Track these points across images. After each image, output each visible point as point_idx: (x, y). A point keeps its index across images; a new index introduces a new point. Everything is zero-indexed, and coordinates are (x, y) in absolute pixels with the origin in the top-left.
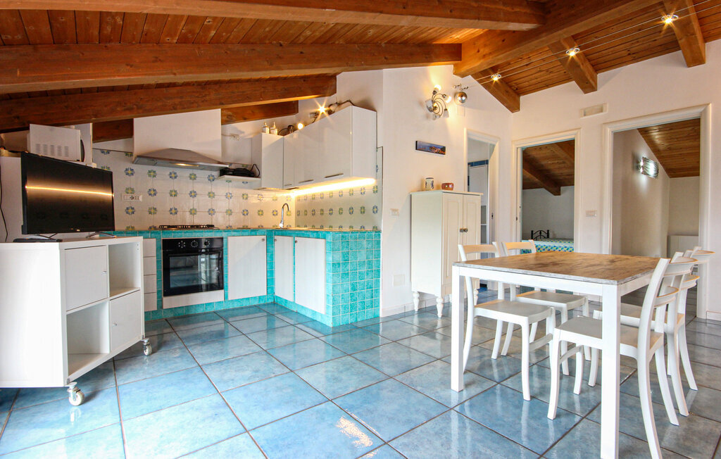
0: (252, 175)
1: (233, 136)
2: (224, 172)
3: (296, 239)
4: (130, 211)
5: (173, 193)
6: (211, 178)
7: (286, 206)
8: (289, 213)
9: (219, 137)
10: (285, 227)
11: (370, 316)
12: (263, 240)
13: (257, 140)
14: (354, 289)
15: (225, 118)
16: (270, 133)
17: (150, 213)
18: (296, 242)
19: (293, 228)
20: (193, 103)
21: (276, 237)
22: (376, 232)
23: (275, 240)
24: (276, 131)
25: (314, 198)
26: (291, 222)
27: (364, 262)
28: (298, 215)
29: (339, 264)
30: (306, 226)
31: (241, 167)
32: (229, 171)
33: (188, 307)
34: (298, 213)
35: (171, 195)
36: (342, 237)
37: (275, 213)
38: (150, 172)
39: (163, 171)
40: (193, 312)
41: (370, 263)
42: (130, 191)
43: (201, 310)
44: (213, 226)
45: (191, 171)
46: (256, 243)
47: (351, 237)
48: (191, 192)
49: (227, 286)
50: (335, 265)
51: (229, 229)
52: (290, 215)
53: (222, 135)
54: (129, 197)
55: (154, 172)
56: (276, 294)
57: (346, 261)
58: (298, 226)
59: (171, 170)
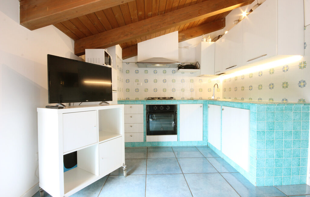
0: (196, 68)
1: (185, 47)
2: (180, 67)
3: (223, 107)
4: (137, 90)
5: (155, 81)
6: (174, 72)
7: (216, 85)
8: (218, 90)
9: (177, 48)
10: (216, 98)
11: (295, 182)
12: (201, 106)
13: (198, 48)
14: (279, 156)
15: (181, 38)
16: (206, 41)
17: (145, 91)
18: (223, 109)
19: (221, 99)
20: (158, 26)
21: (209, 105)
22: (305, 104)
23: (209, 107)
24: (210, 40)
25: (236, 79)
26: (219, 95)
27: (291, 132)
28: (225, 91)
29: (264, 132)
30: (230, 98)
31: (190, 64)
32: (182, 67)
33: (158, 143)
34: (225, 90)
35: (154, 82)
36: (268, 108)
37: (209, 90)
38: (145, 71)
39: (150, 70)
40: (161, 145)
41: (297, 134)
42: (137, 81)
43: (165, 145)
44: (172, 98)
45: (163, 69)
46: (197, 108)
47: (277, 109)
48: (164, 80)
49: (179, 133)
50: (260, 133)
51: (183, 99)
52: (219, 91)
53: (179, 47)
54: (136, 84)
55: (147, 71)
56: (209, 141)
57: (271, 130)
58: (225, 98)
59: (154, 69)
